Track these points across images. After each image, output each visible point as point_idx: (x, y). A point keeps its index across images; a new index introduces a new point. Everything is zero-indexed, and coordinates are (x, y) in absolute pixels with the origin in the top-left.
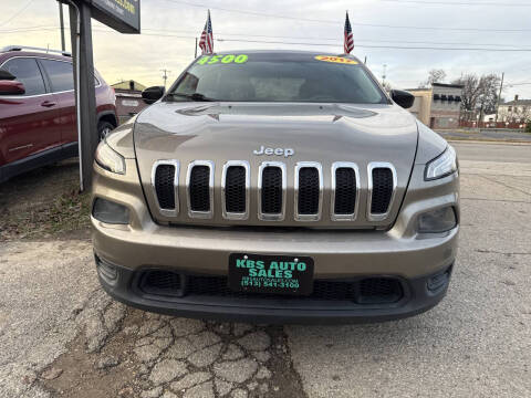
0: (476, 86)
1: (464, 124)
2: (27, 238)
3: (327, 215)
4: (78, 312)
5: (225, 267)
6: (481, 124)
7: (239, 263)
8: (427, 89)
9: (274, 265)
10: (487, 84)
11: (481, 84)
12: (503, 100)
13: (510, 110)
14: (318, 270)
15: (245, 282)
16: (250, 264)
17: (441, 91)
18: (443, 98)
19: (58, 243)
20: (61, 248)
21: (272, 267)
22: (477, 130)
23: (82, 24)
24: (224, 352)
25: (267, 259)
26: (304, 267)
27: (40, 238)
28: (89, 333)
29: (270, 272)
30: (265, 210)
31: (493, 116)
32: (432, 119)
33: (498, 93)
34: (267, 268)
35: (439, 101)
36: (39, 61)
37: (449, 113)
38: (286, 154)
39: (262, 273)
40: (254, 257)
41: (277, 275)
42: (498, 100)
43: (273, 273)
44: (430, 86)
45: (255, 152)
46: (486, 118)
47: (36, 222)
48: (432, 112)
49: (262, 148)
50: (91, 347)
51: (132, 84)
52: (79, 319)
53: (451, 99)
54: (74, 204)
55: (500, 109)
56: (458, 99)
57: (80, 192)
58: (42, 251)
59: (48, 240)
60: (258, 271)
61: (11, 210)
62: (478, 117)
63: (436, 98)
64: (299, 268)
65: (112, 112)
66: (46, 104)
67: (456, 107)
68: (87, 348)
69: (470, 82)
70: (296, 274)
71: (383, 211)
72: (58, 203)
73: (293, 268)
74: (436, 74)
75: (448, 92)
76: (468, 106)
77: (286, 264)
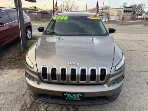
0: (137, 7)
1: (132, 19)
2: (9, 68)
3: (88, 81)
4: (24, 95)
5: (61, 95)
6: (137, 19)
7: (65, 94)
8: (122, 8)
9: (74, 95)
10: (140, 7)
11: (138, 7)
12: (144, 12)
13: (146, 14)
14: (85, 96)
15: (67, 98)
16: (68, 95)
17: (126, 9)
18: (127, 11)
19: (17, 70)
20: (18, 72)
21: (73, 95)
22: (136, 21)
23: (19, 3)
24: (62, 109)
25: (72, 94)
26: (82, 95)
27: (12, 68)
28: (27, 102)
29: (73, 97)
30: (71, 80)
31: (141, 16)
32: (123, 17)
33: (143, 9)
34: (72, 96)
35: (125, 12)
36: (7, 12)
37: (128, 16)
38: (77, 64)
39: (71, 97)
40: (69, 93)
41: (75, 97)
42: (143, 11)
43: (74, 96)
44: (123, 7)
45: (69, 64)
46: (139, 17)
47: (11, 62)
48: (123, 15)
49: (71, 62)
50: (28, 107)
51: (35, 7)
52: (24, 97)
53: (129, 11)
54: (21, 56)
55: (143, 14)
56: (131, 12)
57: (22, 52)
58: (13, 73)
59: (14, 69)
60: (70, 96)
61: (3, 58)
62: (136, 17)
63: (124, 11)
64: (81, 95)
65: (29, 24)
66: (10, 26)
67: (130, 14)
68: (27, 107)
69: (135, 6)
70: (80, 97)
71: (103, 80)
72: (16, 56)
73: (79, 96)
74: (125, 4)
75: (128, 9)
76: (134, 14)
77: (77, 95)
